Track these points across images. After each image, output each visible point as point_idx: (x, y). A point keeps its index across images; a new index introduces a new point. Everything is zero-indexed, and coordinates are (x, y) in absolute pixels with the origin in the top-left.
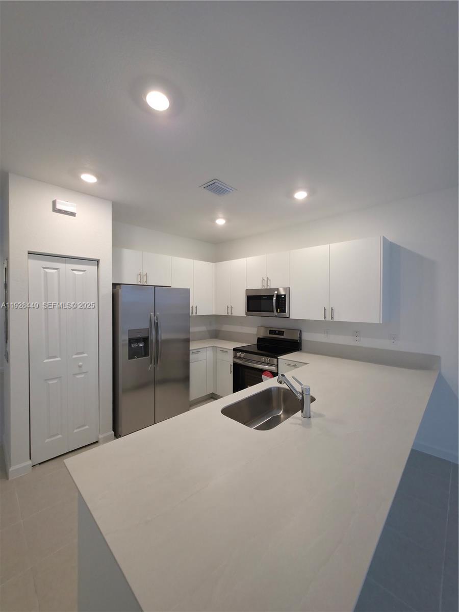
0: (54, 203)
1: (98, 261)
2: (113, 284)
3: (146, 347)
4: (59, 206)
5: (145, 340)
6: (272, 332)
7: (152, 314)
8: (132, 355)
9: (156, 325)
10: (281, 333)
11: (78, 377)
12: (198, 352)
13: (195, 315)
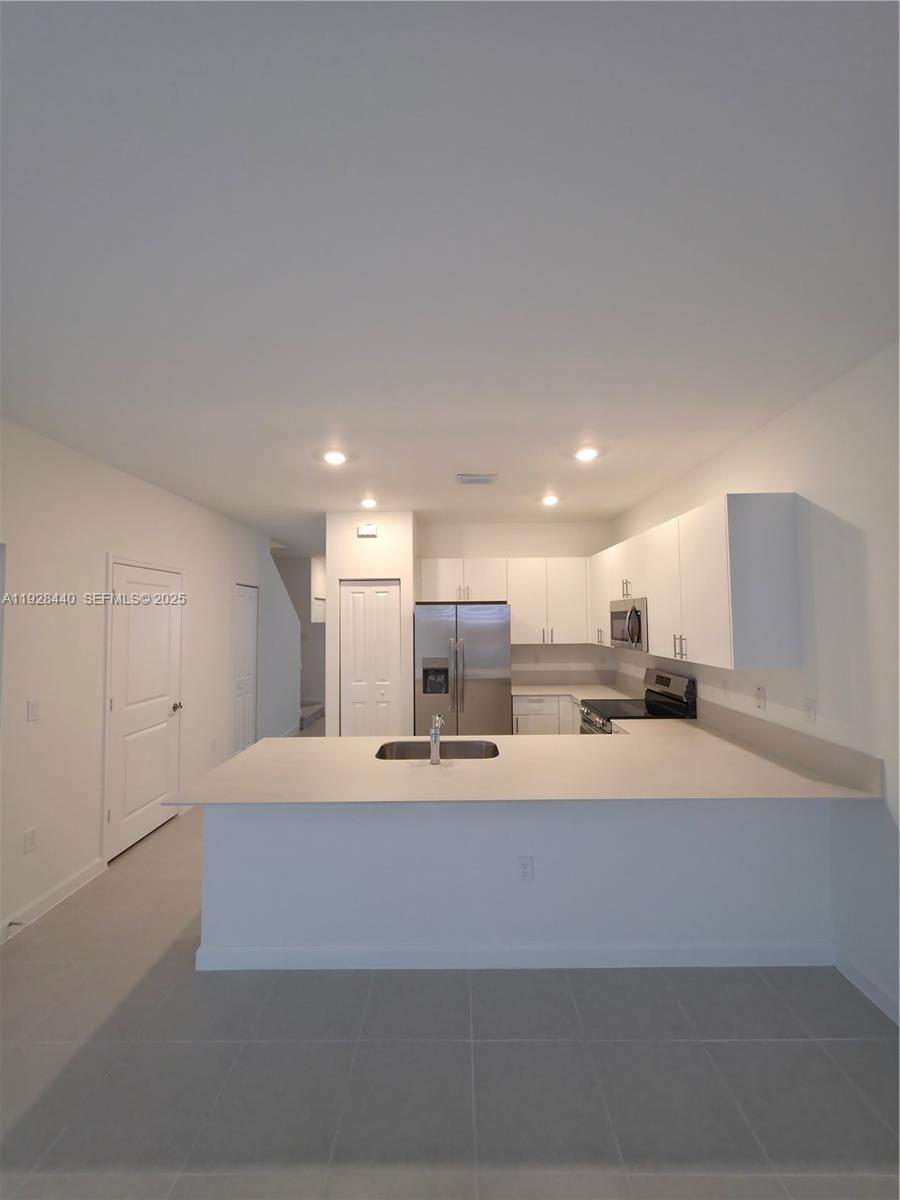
0: (358, 528)
1: (399, 580)
2: (416, 604)
3: (447, 679)
4: (361, 532)
5: (446, 672)
6: (658, 680)
7: (453, 640)
9: (457, 655)
10: (668, 682)
11: (381, 704)
12: (541, 701)
13: (550, 643)
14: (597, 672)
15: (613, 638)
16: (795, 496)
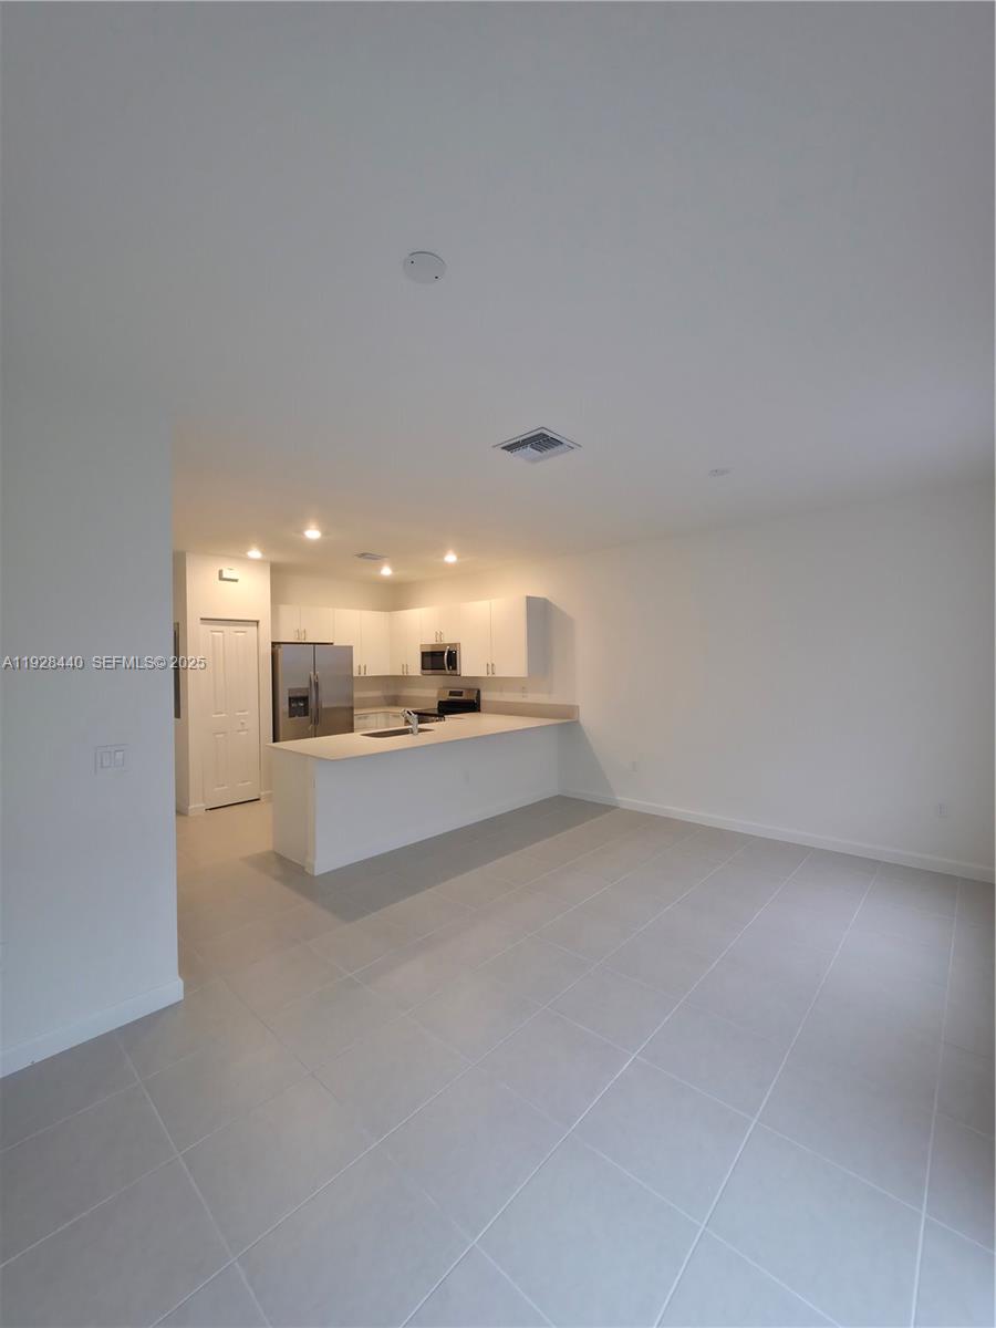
0: (221, 572)
1: (257, 622)
2: (273, 643)
3: (306, 705)
4: (225, 576)
5: (305, 699)
6: (451, 693)
7: (312, 673)
8: (292, 713)
9: (317, 685)
10: (460, 694)
11: (241, 733)
12: (365, 718)
13: (362, 674)
14: (385, 697)
15: (423, 668)
16: (545, 599)
